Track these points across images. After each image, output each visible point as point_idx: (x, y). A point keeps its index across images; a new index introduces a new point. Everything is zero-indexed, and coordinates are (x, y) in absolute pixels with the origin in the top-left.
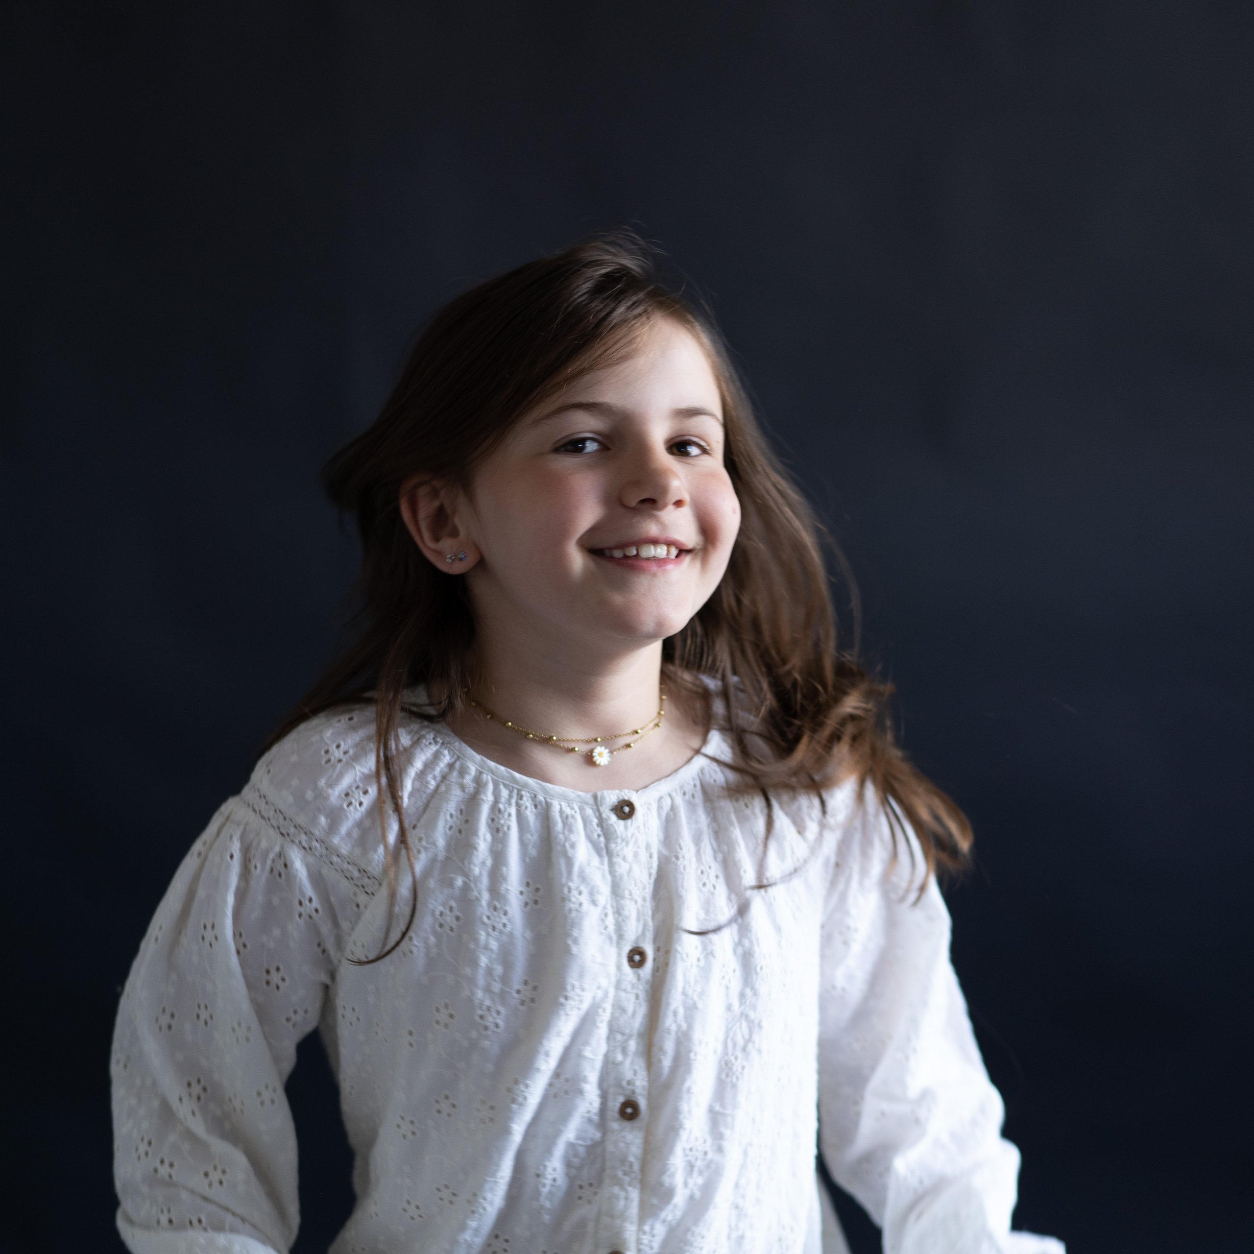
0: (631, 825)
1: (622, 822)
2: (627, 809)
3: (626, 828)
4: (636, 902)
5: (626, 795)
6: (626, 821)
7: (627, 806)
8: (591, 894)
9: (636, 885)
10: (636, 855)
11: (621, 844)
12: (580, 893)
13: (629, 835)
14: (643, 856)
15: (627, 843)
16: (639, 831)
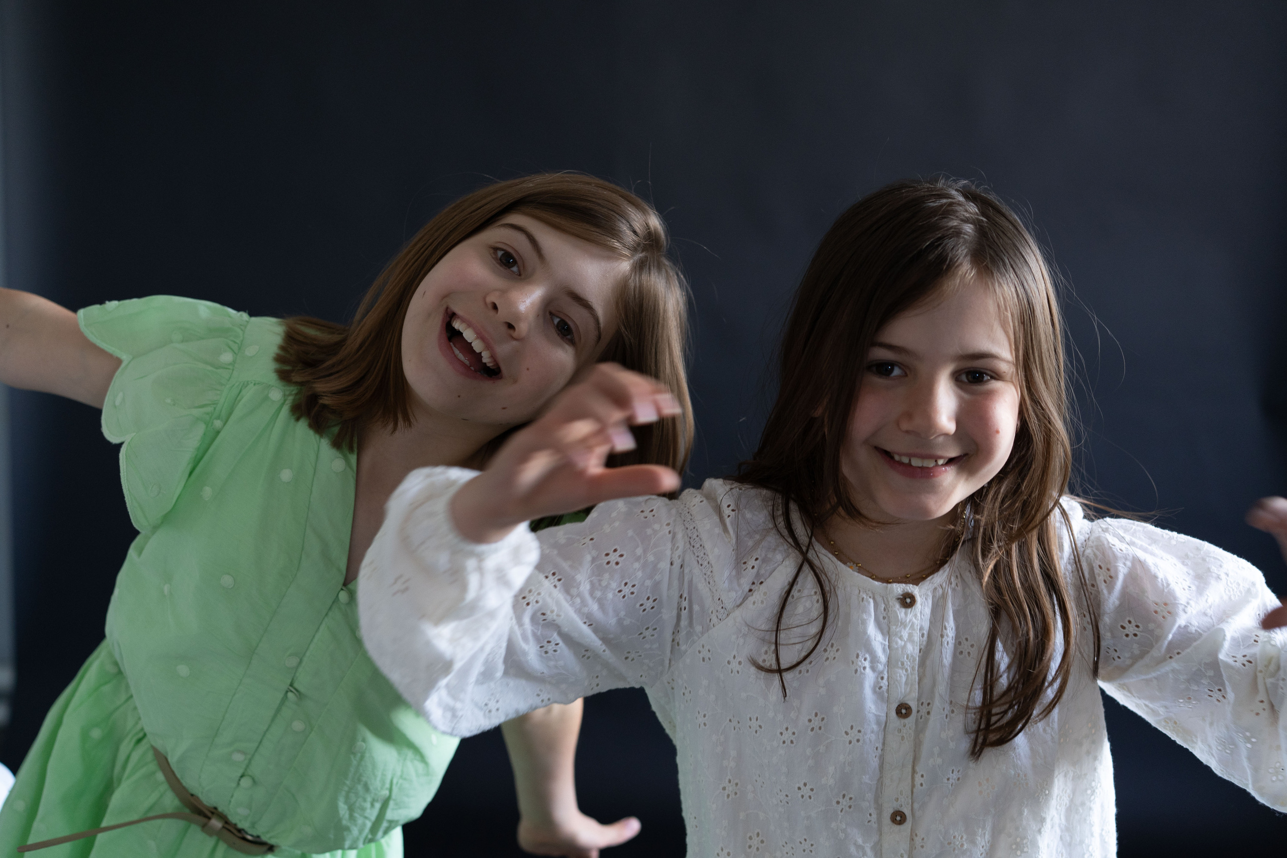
0: (910, 613)
1: (903, 610)
2: (908, 600)
3: (906, 614)
4: (906, 670)
5: (910, 589)
6: (907, 609)
7: (910, 598)
8: (872, 662)
9: (907, 658)
10: (910, 635)
11: (900, 627)
12: (865, 659)
13: (908, 621)
14: (917, 637)
15: (905, 627)
16: (916, 618)
